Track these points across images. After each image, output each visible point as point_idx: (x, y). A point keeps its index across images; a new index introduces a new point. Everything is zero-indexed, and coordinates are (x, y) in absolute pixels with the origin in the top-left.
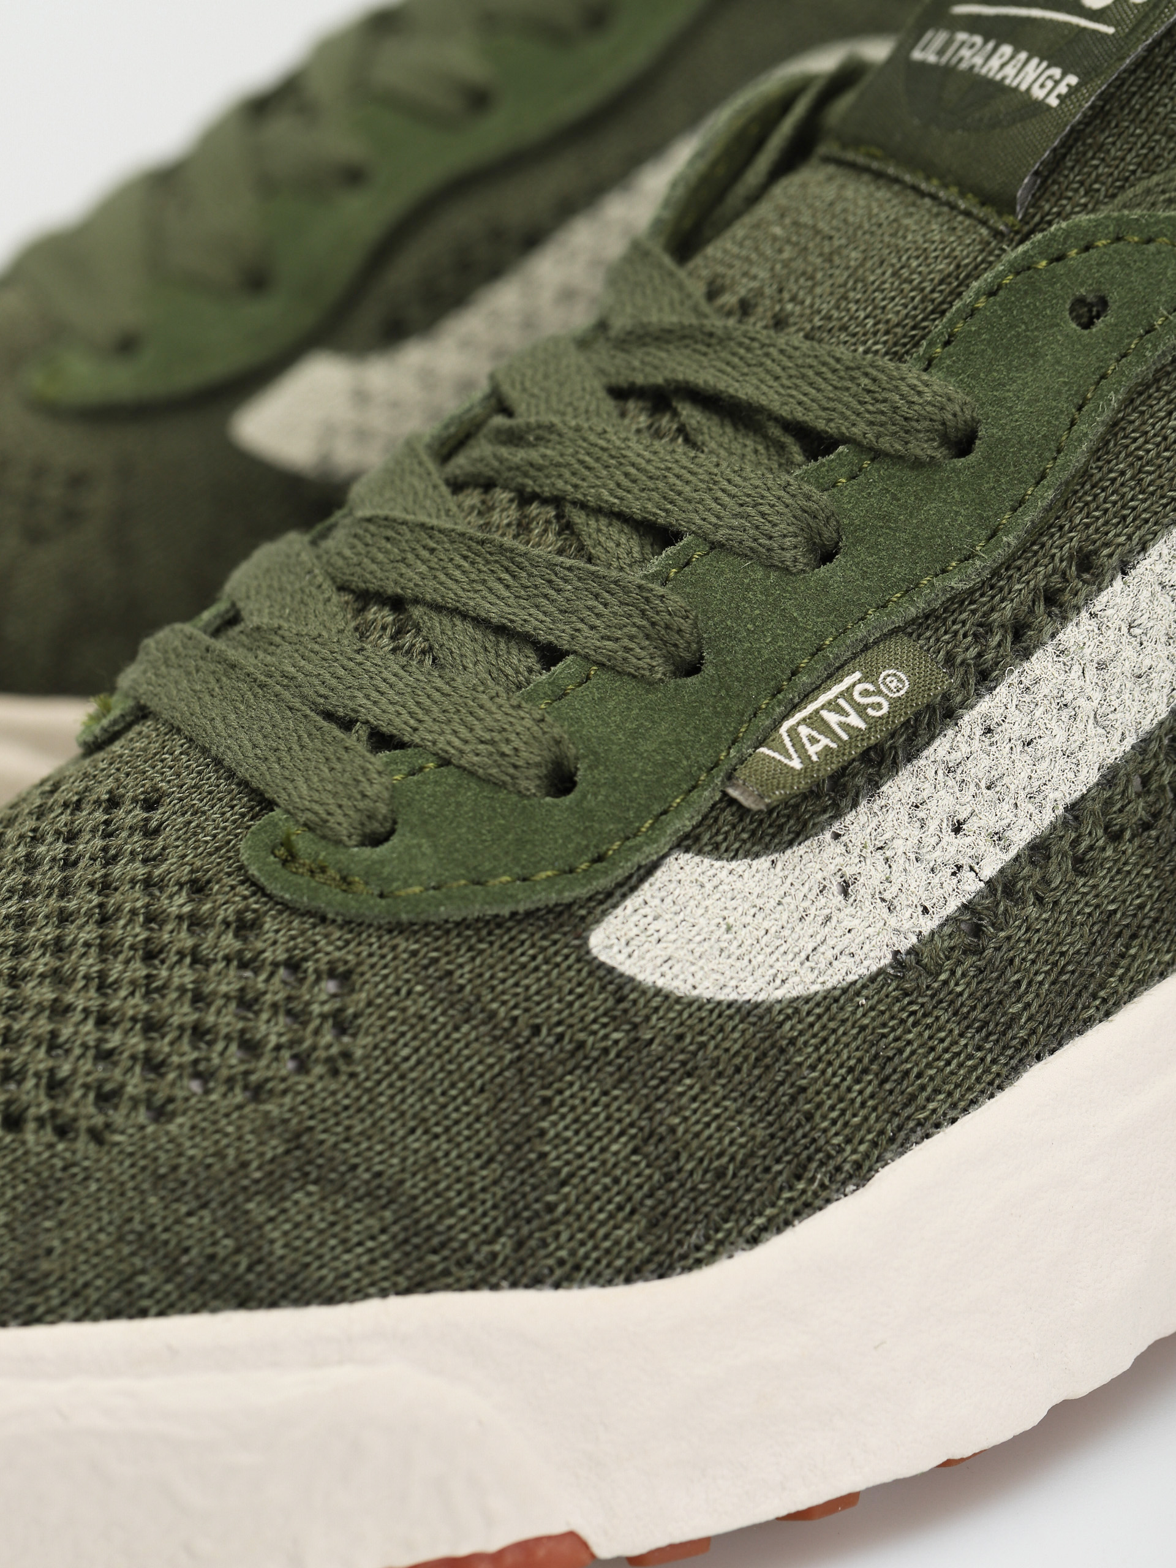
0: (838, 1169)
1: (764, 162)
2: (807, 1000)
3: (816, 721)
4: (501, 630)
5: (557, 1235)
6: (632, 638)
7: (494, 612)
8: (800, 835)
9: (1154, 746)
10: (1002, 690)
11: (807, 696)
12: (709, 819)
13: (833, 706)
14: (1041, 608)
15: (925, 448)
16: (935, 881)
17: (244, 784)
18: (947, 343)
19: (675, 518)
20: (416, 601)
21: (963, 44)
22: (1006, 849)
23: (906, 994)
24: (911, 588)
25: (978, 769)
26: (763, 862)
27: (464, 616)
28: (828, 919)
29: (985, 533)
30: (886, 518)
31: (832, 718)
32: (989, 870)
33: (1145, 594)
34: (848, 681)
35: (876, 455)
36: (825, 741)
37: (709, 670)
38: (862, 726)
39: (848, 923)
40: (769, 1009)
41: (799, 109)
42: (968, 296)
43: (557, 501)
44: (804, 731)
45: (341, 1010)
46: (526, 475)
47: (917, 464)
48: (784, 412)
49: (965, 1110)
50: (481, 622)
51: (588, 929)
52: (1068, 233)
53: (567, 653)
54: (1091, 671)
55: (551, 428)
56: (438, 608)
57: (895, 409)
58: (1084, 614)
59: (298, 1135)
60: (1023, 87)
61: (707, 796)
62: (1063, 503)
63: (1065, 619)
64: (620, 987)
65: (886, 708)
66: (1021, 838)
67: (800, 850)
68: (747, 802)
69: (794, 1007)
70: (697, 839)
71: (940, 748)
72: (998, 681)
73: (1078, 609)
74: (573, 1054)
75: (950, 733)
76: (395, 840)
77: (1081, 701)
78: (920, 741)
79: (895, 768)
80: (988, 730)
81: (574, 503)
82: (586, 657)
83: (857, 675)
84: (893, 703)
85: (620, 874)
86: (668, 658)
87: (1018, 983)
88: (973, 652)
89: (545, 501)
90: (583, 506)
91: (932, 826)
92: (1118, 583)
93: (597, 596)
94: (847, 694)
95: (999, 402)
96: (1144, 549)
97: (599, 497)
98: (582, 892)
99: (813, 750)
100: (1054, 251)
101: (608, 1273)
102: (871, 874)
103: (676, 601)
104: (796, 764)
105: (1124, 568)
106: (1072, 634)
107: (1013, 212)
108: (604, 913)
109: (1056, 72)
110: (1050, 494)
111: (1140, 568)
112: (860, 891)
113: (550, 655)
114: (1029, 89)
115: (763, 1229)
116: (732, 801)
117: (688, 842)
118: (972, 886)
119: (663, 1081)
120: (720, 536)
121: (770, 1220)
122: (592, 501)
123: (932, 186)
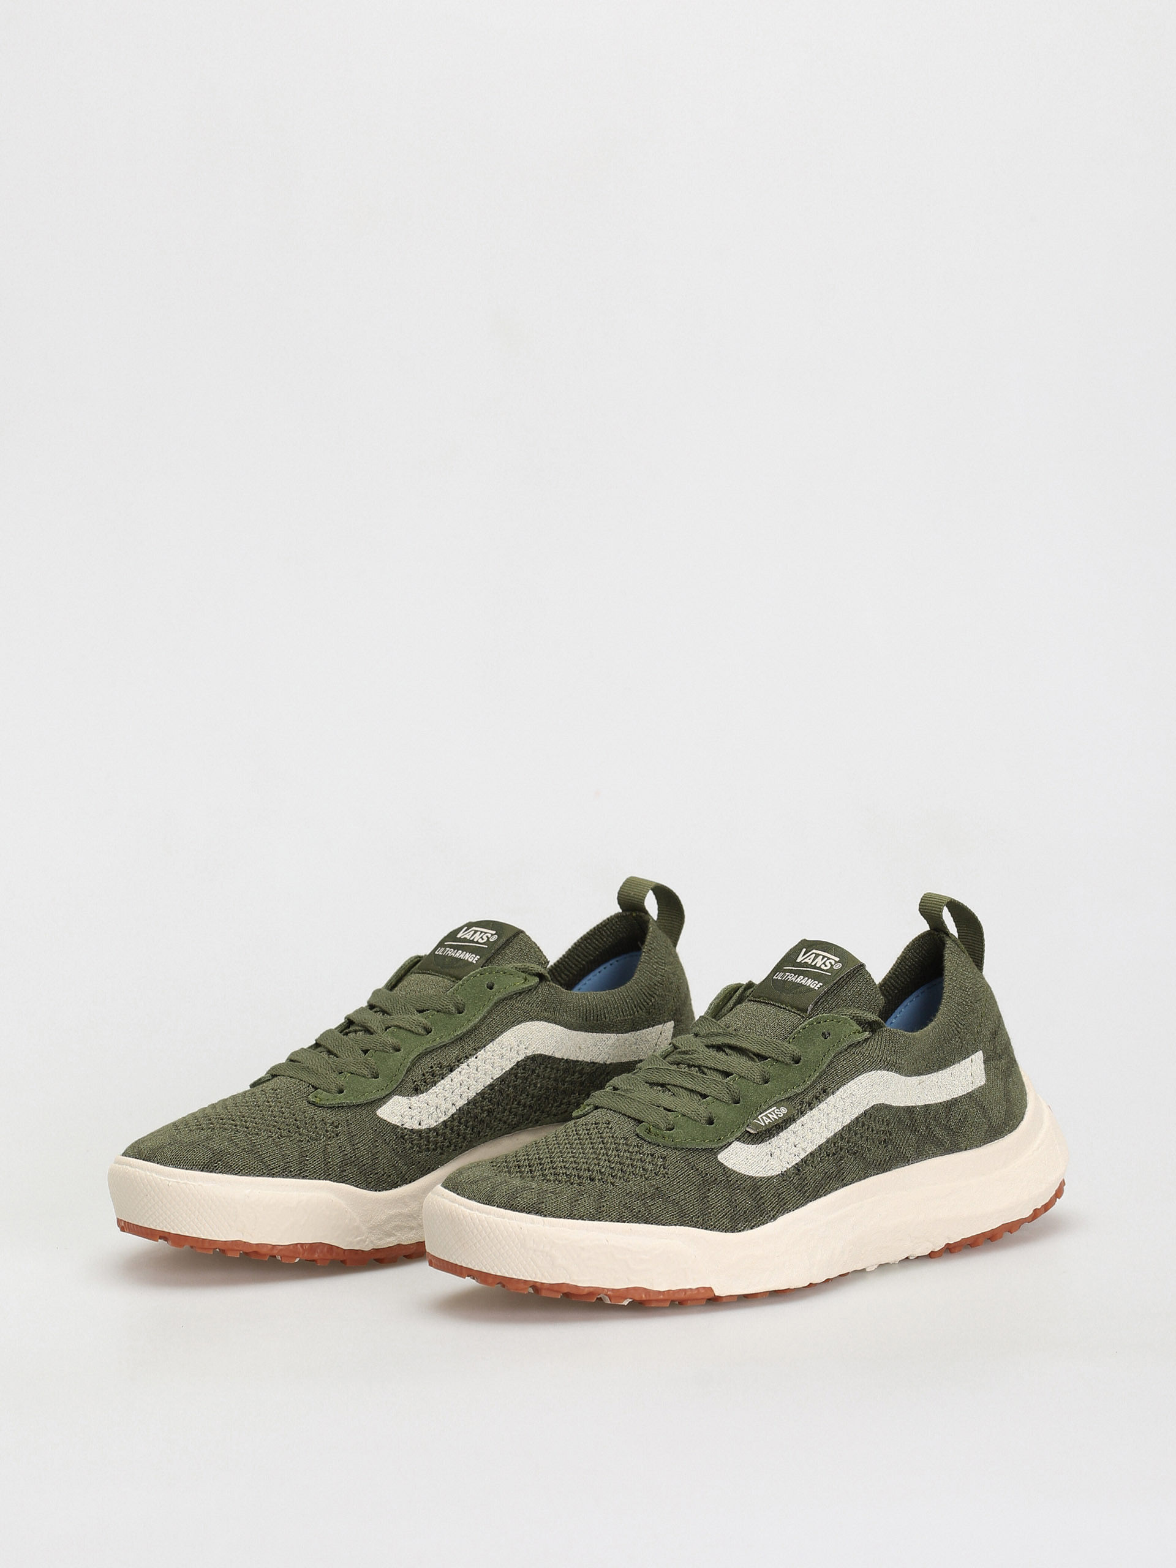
0: (769, 1216)
1: (732, 1002)
2: (764, 1178)
3: (766, 1116)
4: (692, 1091)
5: (711, 1219)
6: (725, 1094)
7: (689, 1087)
8: (762, 1141)
9: (845, 1129)
10: (806, 1116)
11: (766, 1110)
12: (743, 1135)
13: (770, 1113)
14: (814, 1099)
15: (788, 1061)
16: (790, 1157)
17: (633, 1118)
18: (794, 1038)
19: (731, 1070)
20: (669, 1084)
21: (788, 975)
22: (806, 1153)
23: (784, 1181)
24: (786, 1091)
25: (800, 1133)
26: (754, 1146)
27: (682, 1088)
28: (768, 1161)
29: (803, 1081)
30: (780, 1075)
31: (770, 1116)
32: (802, 1157)
33: (838, 1099)
34: (773, 1109)
35: (777, 1061)
36: (769, 1120)
37: (741, 1103)
38: (777, 1118)
39: (772, 1163)
40: (756, 1178)
41: (740, 991)
42: (798, 1029)
43: (699, 1067)
44: (764, 1118)
45: (665, 1164)
46: (690, 1061)
47: (787, 1064)
48: (754, 1051)
49: (796, 1209)
50: (686, 1089)
51: (717, 1154)
52: (821, 1017)
53: (708, 1096)
54: (825, 1115)
55: (696, 1051)
56: (674, 1085)
57: (783, 1051)
58: (824, 1102)
59: (657, 1188)
60: (808, 985)
61: (743, 1130)
62: (820, 1077)
63: (820, 1103)
64: (724, 1168)
65: (782, 1115)
66: (809, 1151)
67: (762, 1145)
68: (752, 1132)
69: (761, 1179)
70: (740, 1139)
71: (792, 1127)
72: (805, 1114)
73: (823, 1101)
74: (714, 1181)
75: (794, 1124)
76: (674, 1130)
77: (823, 1122)
78: (788, 1125)
79: (782, 1130)
80: (802, 1125)
81: (704, 1067)
82: (714, 1097)
83: (775, 1108)
84: (784, 1114)
85: (724, 1143)
86: (732, 1099)
87: (807, 1184)
88: (800, 1107)
89: (695, 1066)
90: (707, 1067)
91: (790, 1145)
92: (832, 1096)
93: (715, 1084)
94: (774, 1111)
95: (806, 1052)
96: (838, 1089)
97: (711, 1065)
98: (717, 1146)
99: (767, 1122)
100: (818, 1021)
101: (721, 1230)
102: (777, 1152)
103: (736, 1086)
104: (763, 1124)
105: (833, 1093)
106: (822, 1106)
107: (807, 1013)
108: (720, 1152)
109: (817, 982)
110: (818, 1074)
111: (837, 1094)
112: (775, 1156)
113: (704, 1096)
114: (809, 986)
115: (754, 1226)
116: (748, 1132)
117: (738, 1139)
118: (798, 1160)
119: (734, 1190)
120: (743, 1075)
121: (755, 1224)
122: (709, 1067)
123: (784, 1006)
